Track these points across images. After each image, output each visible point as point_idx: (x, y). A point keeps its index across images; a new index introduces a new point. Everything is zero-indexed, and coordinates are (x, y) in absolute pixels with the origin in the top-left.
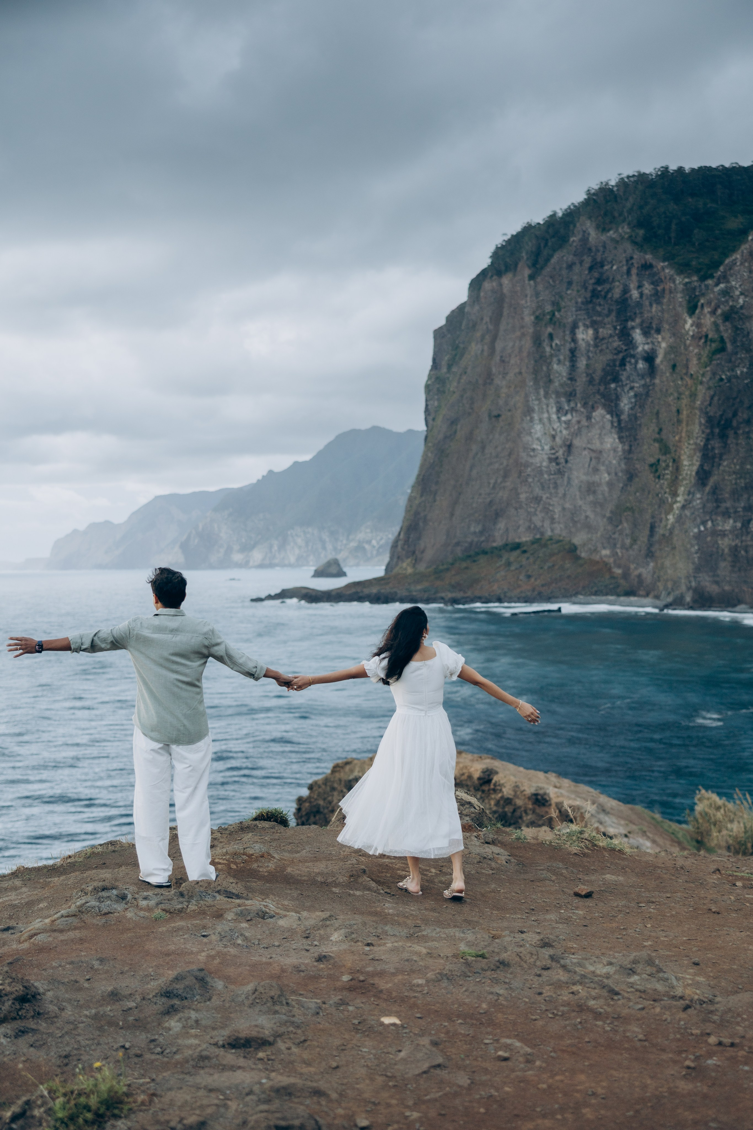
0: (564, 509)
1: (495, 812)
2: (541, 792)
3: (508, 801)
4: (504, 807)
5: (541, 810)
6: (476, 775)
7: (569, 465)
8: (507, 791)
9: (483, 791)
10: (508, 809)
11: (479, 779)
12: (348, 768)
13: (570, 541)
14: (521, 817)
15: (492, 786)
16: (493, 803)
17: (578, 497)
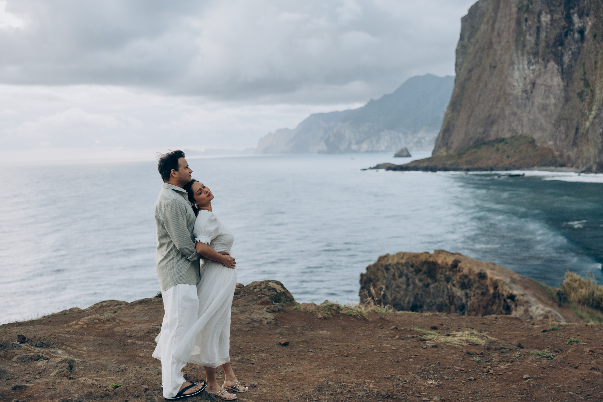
0: (529, 119)
1: (459, 282)
2: (483, 272)
3: (466, 276)
4: (463, 280)
5: (483, 281)
6: (450, 263)
7: (533, 94)
8: (465, 271)
9: (453, 271)
10: (466, 281)
11: (452, 265)
12: (386, 259)
13: (531, 137)
14: (472, 285)
15: (458, 269)
16: (458, 277)
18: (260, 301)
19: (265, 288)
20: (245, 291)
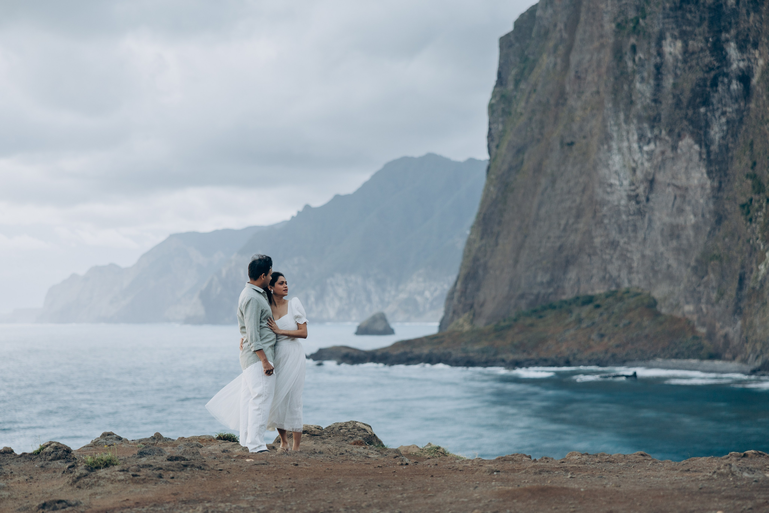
0: (643, 256)
7: (651, 204)
13: (649, 295)
17: (659, 242)
18: (352, 441)
19: (353, 428)
20: (328, 433)
